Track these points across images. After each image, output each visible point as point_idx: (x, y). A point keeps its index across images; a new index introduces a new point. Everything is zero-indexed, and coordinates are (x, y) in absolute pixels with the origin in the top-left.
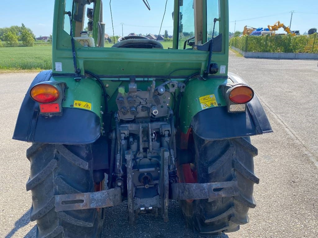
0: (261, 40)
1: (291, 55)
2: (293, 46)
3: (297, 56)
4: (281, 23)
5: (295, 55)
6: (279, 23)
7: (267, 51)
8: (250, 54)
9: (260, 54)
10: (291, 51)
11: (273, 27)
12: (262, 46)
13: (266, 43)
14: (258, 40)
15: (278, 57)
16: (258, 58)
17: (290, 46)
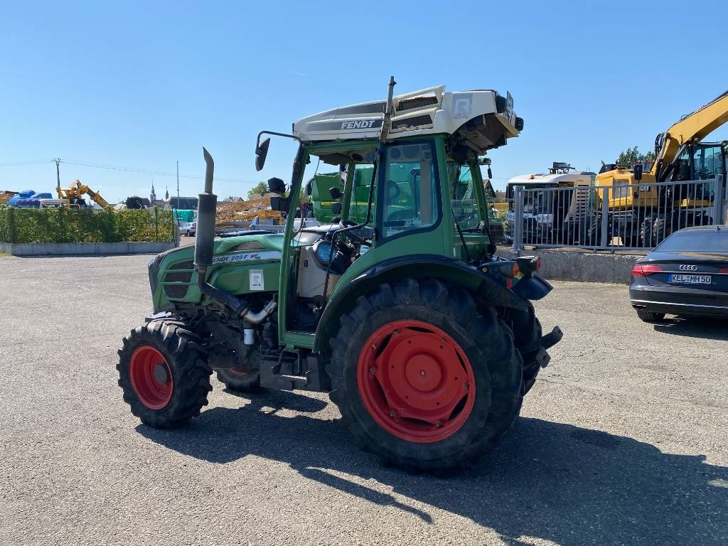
0: (48, 216)
1: (120, 246)
2: (120, 229)
3: (131, 248)
4: (84, 184)
5: (127, 247)
6: (79, 184)
7: (66, 241)
8: (26, 247)
9: (52, 248)
10: (118, 239)
11: (69, 191)
12: (54, 230)
13: (61, 224)
14: (42, 218)
15: (93, 252)
16: (49, 255)
17: (114, 230)
